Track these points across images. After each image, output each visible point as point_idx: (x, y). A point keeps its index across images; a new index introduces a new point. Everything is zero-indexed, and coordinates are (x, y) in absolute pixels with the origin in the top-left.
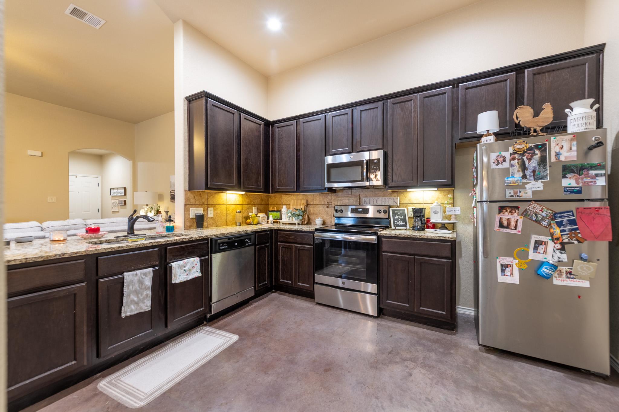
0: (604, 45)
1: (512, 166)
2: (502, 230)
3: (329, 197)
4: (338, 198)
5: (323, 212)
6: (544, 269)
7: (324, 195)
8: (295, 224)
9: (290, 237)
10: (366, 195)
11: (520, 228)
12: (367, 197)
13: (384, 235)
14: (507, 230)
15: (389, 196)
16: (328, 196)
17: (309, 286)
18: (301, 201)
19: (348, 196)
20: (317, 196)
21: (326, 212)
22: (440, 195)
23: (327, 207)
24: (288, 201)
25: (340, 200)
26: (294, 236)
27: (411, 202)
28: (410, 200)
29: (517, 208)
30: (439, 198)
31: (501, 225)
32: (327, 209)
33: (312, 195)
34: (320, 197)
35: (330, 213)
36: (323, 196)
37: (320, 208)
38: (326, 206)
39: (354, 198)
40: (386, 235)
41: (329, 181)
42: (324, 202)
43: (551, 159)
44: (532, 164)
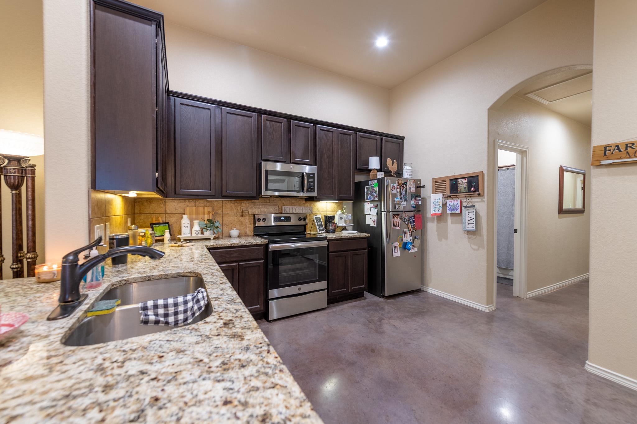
0: (405, 137)
1: (397, 192)
2: (395, 227)
3: (244, 205)
4: (255, 206)
5: (236, 222)
6: (410, 246)
7: (236, 202)
8: (209, 239)
9: (232, 256)
10: (284, 203)
11: (400, 226)
12: (285, 206)
13: (331, 238)
14: (396, 227)
15: (303, 205)
16: (242, 204)
17: (259, 306)
18: (204, 208)
19: (267, 205)
20: (228, 204)
21: (239, 221)
22: (336, 205)
23: (242, 216)
24: (177, 208)
25: (258, 208)
26: (238, 253)
27: (318, 211)
28: (318, 209)
29: (398, 215)
30: (335, 208)
31: (394, 225)
32: (240, 218)
33: (220, 201)
34: (232, 205)
35: (245, 223)
36: (236, 204)
37: (232, 218)
38: (239, 215)
39: (273, 207)
40: (333, 238)
41: (266, 189)
42: (237, 210)
43: (408, 191)
44: (403, 192)
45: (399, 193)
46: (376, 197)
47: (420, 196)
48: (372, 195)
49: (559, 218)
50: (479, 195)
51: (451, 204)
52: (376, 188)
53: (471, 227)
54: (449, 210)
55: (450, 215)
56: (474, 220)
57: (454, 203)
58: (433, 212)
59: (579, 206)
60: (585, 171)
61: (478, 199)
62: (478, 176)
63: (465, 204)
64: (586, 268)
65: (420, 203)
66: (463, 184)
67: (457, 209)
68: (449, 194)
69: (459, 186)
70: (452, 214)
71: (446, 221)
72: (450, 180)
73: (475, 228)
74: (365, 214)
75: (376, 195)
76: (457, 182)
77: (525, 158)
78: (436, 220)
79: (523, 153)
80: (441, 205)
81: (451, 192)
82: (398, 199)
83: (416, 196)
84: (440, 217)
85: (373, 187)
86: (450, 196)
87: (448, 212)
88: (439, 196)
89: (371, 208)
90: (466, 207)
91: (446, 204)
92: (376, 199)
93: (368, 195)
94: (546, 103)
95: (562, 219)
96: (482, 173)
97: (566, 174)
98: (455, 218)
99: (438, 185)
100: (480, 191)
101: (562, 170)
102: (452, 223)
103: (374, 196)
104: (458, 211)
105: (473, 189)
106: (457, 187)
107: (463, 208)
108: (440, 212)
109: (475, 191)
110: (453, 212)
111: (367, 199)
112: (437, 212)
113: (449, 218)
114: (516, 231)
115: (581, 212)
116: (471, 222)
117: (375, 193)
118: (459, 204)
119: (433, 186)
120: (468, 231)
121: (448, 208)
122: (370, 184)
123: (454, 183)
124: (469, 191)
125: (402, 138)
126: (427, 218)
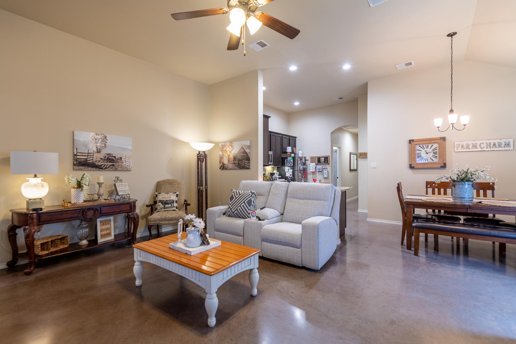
29: (300, 172)
43: (303, 162)
44: (301, 163)
45: (300, 163)
46: (292, 164)
47: (306, 164)
48: (290, 164)
49: (350, 173)
50: (328, 164)
51: (318, 167)
52: (292, 161)
53: (325, 176)
54: (318, 170)
55: (317, 172)
56: (327, 173)
57: (319, 167)
58: (311, 171)
59: (355, 168)
60: (357, 153)
61: (328, 166)
62: (328, 157)
63: (323, 168)
64: (357, 194)
65: (306, 167)
66: (322, 160)
67: (321, 169)
68: (317, 163)
69: (321, 160)
70: (318, 171)
71: (316, 174)
72: (318, 158)
73: (327, 176)
74: (285, 172)
75: (291, 163)
76: (320, 159)
77: (340, 150)
78: (312, 174)
79: (339, 148)
80: (315, 168)
81: (318, 163)
82: (300, 165)
83: (304, 164)
84: (313, 173)
85: (290, 160)
86: (317, 164)
87: (317, 170)
88: (314, 164)
89: (289, 169)
90: (324, 169)
91: (316, 167)
92: (292, 165)
93: (287, 163)
94: (346, 129)
95: (351, 173)
96: (329, 156)
97: (351, 155)
98: (320, 173)
99: (313, 160)
100: (329, 163)
101: (350, 154)
102: (318, 175)
103: (291, 164)
104: (321, 170)
105: (326, 162)
106: (320, 161)
107: (323, 169)
108: (314, 171)
109: (327, 163)
110: (319, 170)
111: (287, 165)
112: (313, 171)
113: (317, 173)
114: (338, 178)
115: (356, 170)
116: (326, 174)
117: (291, 162)
118: (321, 168)
119: (310, 160)
120: (324, 178)
121: (317, 169)
122: (288, 159)
123: (319, 159)
124: (325, 162)
125: (296, 138)
126: (308, 173)
